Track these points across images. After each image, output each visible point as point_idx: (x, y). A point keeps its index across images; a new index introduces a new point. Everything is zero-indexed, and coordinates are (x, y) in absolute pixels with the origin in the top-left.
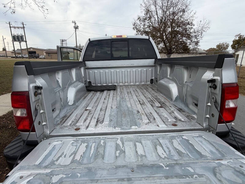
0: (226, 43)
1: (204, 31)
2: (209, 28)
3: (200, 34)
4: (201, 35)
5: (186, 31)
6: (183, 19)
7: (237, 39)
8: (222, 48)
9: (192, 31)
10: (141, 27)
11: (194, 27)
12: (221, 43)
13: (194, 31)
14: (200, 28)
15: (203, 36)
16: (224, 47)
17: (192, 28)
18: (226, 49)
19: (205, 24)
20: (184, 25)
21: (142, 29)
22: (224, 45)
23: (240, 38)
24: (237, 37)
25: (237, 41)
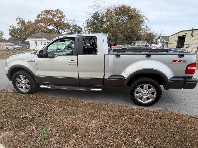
23: (14, 28)
24: (11, 27)
25: (13, 31)
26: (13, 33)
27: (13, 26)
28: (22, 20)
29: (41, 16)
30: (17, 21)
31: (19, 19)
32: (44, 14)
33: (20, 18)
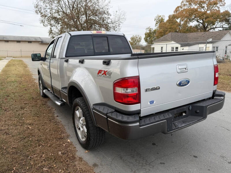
0: (138, 36)
1: (121, 22)
2: (125, 19)
3: (117, 25)
4: (119, 27)
5: (103, 21)
6: (97, 7)
7: (148, 32)
8: (135, 40)
9: (109, 21)
10: (47, 11)
11: (111, 17)
12: (135, 35)
13: (112, 22)
14: (117, 18)
15: (120, 27)
16: (137, 40)
17: (109, 18)
18: (139, 42)
19: (121, 15)
20: (100, 13)
21: (49, 14)
22: (137, 38)
23: (150, 30)
24: (148, 30)
25: (149, 34)
26: (148, 37)
27: (150, 28)
28: (162, 18)
29: (181, 8)
30: (156, 20)
31: (159, 18)
32: (184, 5)
33: (160, 16)
